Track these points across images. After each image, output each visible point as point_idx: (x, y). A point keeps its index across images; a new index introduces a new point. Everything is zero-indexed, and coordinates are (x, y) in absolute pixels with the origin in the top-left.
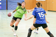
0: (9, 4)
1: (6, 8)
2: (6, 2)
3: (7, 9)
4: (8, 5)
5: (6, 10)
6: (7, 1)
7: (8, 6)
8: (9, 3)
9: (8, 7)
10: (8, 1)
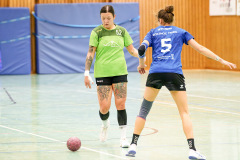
0: (49, 36)
1: (28, 63)
2: (28, 25)
3: (36, 71)
4: (41, 48)
5: (30, 78)
6: (36, 20)
7: (40, 54)
8: (44, 35)
9: (42, 59)
10: (39, 23)
